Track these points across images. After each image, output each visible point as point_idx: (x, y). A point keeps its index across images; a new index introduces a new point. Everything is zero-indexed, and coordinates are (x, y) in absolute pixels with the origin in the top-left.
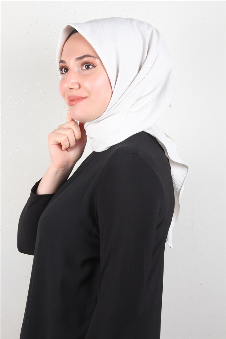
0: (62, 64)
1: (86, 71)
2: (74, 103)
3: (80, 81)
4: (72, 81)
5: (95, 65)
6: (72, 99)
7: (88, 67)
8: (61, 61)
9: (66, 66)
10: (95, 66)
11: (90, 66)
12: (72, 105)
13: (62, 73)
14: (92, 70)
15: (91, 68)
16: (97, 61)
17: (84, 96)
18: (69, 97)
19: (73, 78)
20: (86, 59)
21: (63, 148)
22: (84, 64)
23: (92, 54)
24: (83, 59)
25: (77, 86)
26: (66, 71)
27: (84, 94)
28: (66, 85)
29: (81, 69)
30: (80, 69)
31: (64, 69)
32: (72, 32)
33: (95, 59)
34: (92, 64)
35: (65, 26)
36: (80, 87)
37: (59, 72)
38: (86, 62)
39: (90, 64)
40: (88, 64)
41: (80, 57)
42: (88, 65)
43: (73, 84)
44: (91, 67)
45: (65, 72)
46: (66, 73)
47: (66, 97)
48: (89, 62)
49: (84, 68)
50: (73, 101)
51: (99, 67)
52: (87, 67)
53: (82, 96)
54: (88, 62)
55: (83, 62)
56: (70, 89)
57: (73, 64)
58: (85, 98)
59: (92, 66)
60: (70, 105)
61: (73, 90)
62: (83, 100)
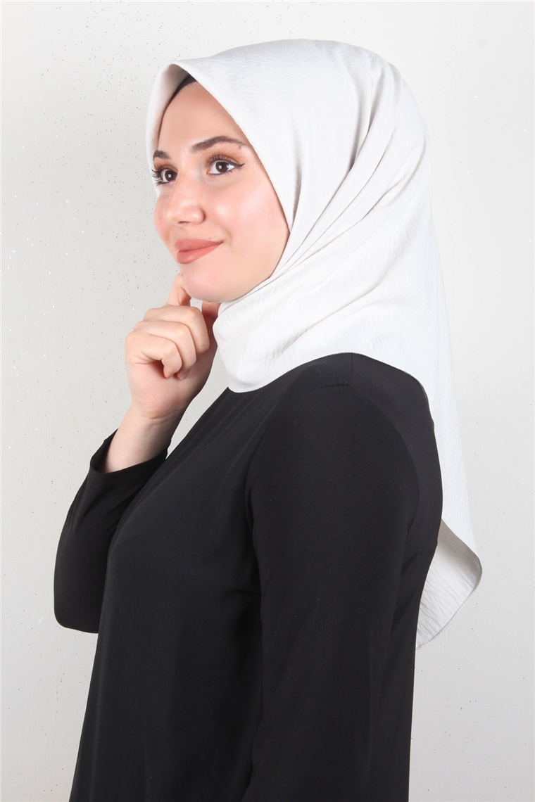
0: (160, 161)
1: (217, 177)
2: (191, 258)
3: (204, 203)
4: (185, 203)
5: (241, 163)
6: (184, 247)
7: (223, 168)
8: (158, 154)
9: (173, 167)
10: (242, 165)
11: (228, 164)
12: (186, 263)
14: (233, 174)
15: (231, 171)
16: (245, 152)
17: (214, 239)
18: (179, 244)
19: (187, 195)
20: (218, 148)
21: (167, 371)
22: (214, 161)
23: (233, 135)
24: (210, 146)
25: (197, 216)
26: (170, 176)
27: (216, 235)
28: (169, 215)
29: (207, 173)
30: (205, 172)
31: (166, 173)
32: (182, 81)
33: (240, 148)
34: (232, 161)
35: (164, 67)
36: (204, 217)
37: (154, 180)
38: (219, 155)
39: (229, 159)
40: (222, 159)
41: (203, 143)
42: (223, 163)
43: (186, 210)
44: (230, 167)
45: (169, 180)
46: (171, 183)
47: (173, 242)
48: (225, 156)
49: (214, 170)
50: (188, 251)
51: (251, 166)
52: (220, 167)
53: (210, 239)
54: (223, 155)
55: (211, 155)
56: (181, 222)
57: (187, 162)
58: (219, 243)
59: (233, 164)
60: (183, 262)
61: (189, 224)
62: (213, 249)
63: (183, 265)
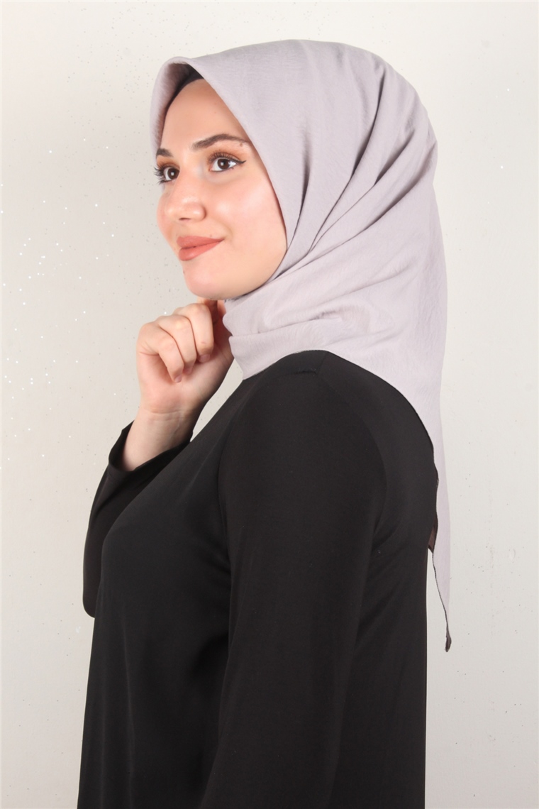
0: (162, 159)
1: (220, 174)
2: (192, 255)
3: (205, 200)
4: (186, 201)
5: (243, 160)
6: (185, 244)
7: (225, 164)
8: (161, 152)
9: (175, 165)
10: (243, 162)
11: (229, 161)
12: (187, 260)
13: (163, 181)
14: (235, 171)
15: (232, 168)
16: (245, 150)
17: (215, 237)
18: (181, 240)
19: (189, 191)
20: (220, 145)
22: (216, 158)
23: (234, 133)
24: (211, 145)
25: (198, 213)
26: (172, 174)
27: (215, 231)
28: (171, 211)
29: (209, 170)
30: (206, 169)
31: (169, 171)
33: (241, 145)
34: (234, 158)
36: (205, 214)
37: (157, 179)
38: (220, 153)
39: (231, 156)
40: (223, 157)
41: (204, 141)
42: (224, 160)
43: (188, 206)
44: (232, 164)
45: (172, 178)
46: (174, 181)
47: (175, 238)
48: (226, 153)
49: (216, 167)
50: (190, 248)
51: (251, 163)
52: (222, 164)
53: (211, 236)
54: (224, 153)
55: (212, 153)
56: (182, 219)
57: (189, 160)
58: (219, 241)
59: (234, 161)
60: (184, 258)
61: (190, 221)
62: (214, 246)
63: (185, 262)
